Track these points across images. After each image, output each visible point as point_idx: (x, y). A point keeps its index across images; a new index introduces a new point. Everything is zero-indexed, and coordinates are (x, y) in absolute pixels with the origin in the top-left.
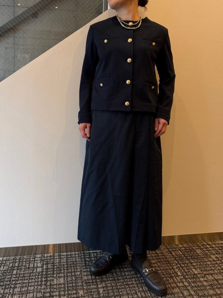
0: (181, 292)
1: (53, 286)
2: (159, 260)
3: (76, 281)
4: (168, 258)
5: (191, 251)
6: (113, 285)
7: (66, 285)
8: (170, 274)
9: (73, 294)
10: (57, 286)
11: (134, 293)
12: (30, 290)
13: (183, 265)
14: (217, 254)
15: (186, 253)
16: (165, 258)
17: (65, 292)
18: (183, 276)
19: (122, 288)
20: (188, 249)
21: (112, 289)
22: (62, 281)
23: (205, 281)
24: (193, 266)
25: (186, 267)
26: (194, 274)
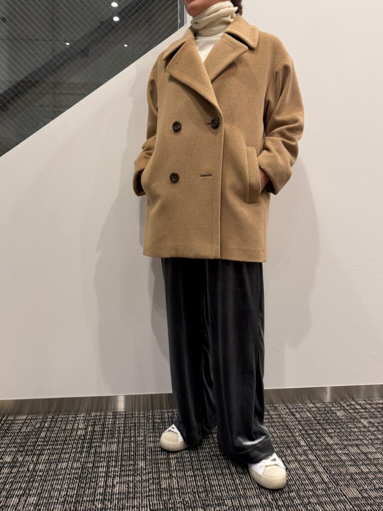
0: (302, 467)
1: (99, 453)
2: (273, 424)
3: (136, 448)
4: (288, 422)
5: (328, 413)
6: (193, 455)
7: (120, 453)
8: (288, 443)
9: (129, 465)
10: (105, 455)
11: (225, 467)
12: (63, 458)
13: (312, 432)
14: (371, 418)
15: (318, 416)
16: (283, 421)
17: (117, 462)
18: (309, 447)
19: (207, 460)
20: (322, 411)
21: (191, 461)
22: (115, 447)
23: (344, 454)
24: (328, 433)
25: (316, 434)
26: (328, 444)
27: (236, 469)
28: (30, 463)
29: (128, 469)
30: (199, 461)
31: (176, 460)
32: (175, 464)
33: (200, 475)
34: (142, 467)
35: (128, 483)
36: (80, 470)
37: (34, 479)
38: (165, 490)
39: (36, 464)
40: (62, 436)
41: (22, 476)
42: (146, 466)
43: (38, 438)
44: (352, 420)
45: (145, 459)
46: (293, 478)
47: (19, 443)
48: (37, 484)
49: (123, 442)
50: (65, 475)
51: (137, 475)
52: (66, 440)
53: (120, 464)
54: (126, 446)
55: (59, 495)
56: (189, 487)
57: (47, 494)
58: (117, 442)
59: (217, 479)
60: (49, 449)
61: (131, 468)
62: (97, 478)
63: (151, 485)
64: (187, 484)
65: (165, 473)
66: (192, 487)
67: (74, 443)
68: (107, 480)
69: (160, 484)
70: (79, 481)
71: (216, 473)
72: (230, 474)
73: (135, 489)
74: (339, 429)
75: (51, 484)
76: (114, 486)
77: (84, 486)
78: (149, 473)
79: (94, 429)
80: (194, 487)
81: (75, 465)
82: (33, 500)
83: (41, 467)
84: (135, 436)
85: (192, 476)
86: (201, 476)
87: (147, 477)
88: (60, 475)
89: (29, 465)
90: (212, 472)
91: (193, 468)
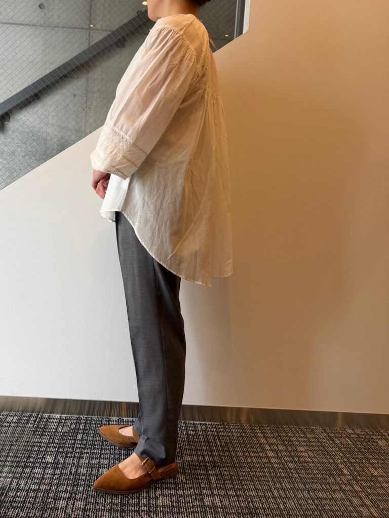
6: (232, 473)
13: (354, 461)
19: (248, 480)
21: (232, 480)
24: (371, 464)
25: (359, 463)
26: (373, 476)
27: (278, 492)
29: (168, 481)
31: (215, 477)
32: (215, 481)
33: (243, 495)
34: (182, 481)
35: (171, 496)
37: (78, 484)
38: (209, 508)
39: (78, 467)
41: (66, 478)
42: (186, 480)
43: (75, 440)
45: (184, 473)
48: (82, 488)
51: (179, 489)
56: (233, 507)
57: (92, 500)
61: (172, 481)
63: (194, 501)
64: (230, 503)
65: (207, 489)
66: (236, 507)
68: (149, 491)
69: (203, 500)
71: (258, 495)
72: (272, 498)
73: (178, 503)
76: (156, 498)
78: (191, 488)
80: (238, 507)
82: (80, 504)
83: (83, 470)
85: (234, 496)
86: (243, 497)
87: (189, 492)
89: (71, 468)
90: (254, 493)
91: (234, 487)
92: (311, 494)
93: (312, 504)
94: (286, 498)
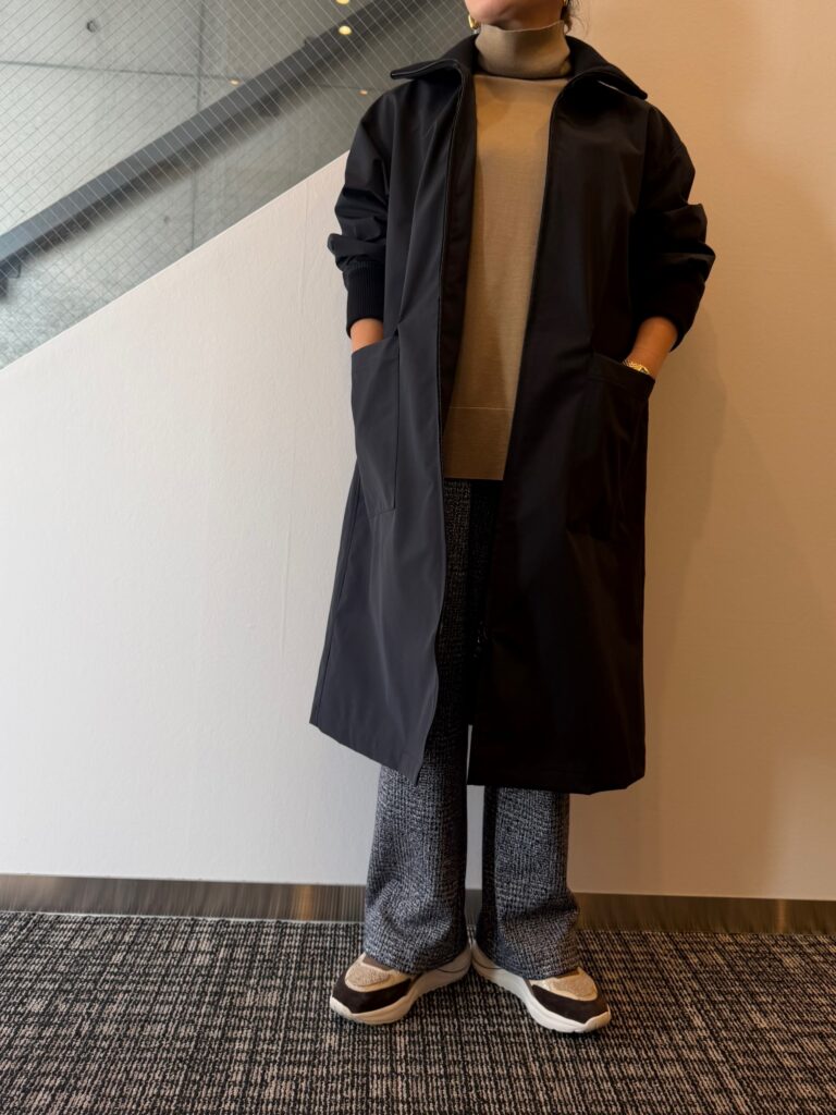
0: (690, 1077)
1: (239, 1009)
2: (634, 974)
3: (322, 1003)
4: (669, 972)
5: (763, 959)
6: (447, 1030)
7: (285, 1014)
8: (664, 1019)
9: (303, 1040)
10: (251, 1014)
11: (516, 1062)
13: (721, 998)
15: (740, 963)
16: (658, 970)
17: (276, 1032)
18: (711, 1031)
19: (478, 1043)
20: (751, 952)
21: (443, 1043)
22: (275, 999)
23: (790, 1054)
24: (758, 1004)
25: (730, 1004)
26: (755, 1029)
27: (540, 1067)
28: (83, 1020)
29: (299, 1048)
30: (461, 1043)
31: (407, 1038)
32: (406, 1046)
33: (460, 1075)
34: (330, 1047)
35: (297, 1079)
36: (193, 1043)
37: (89, 1056)
38: (378, 1103)
39: (97, 1021)
40: (160, 965)
41: (64, 1046)
42: (340, 1046)
43: (105, 965)
44: (816, 978)
46: (668, 1100)
47: (62, 973)
48: (95, 1067)
49: (294, 988)
50: (158, 1052)
51: (319, 1064)
52: (167, 975)
53: (282, 1035)
54: (299, 996)
55: (142, 1095)
56: (433, 1099)
57: (114, 1091)
58: (279, 987)
59: (497, 1088)
60: (127, 991)
61: (307, 1047)
62: (230, 1063)
63: (347, 1089)
64: (427, 1092)
65: (382, 1064)
66: (438, 1099)
67: (184, 982)
68: (249, 1071)
69: (368, 1087)
70: (189, 1067)
71: (493, 1074)
72: (525, 1080)
73: (310, 1094)
74: (785, 996)
75: (126, 1068)
76: (264, 1084)
77: (198, 1078)
78: (346, 1062)
79: (231, 955)
80: (443, 1099)
81: (182, 1031)
83: (107, 1029)
84: (321, 978)
85: (441, 1077)
86: (461, 1078)
87: (341, 1070)
88: (148, 1050)
89: (81, 1024)
90: (486, 1070)
91: (444, 1058)
92: (613, 1069)
93: (610, 1091)
94: (557, 1078)
